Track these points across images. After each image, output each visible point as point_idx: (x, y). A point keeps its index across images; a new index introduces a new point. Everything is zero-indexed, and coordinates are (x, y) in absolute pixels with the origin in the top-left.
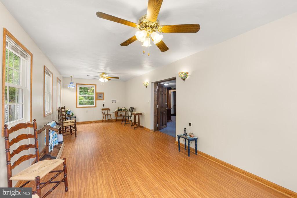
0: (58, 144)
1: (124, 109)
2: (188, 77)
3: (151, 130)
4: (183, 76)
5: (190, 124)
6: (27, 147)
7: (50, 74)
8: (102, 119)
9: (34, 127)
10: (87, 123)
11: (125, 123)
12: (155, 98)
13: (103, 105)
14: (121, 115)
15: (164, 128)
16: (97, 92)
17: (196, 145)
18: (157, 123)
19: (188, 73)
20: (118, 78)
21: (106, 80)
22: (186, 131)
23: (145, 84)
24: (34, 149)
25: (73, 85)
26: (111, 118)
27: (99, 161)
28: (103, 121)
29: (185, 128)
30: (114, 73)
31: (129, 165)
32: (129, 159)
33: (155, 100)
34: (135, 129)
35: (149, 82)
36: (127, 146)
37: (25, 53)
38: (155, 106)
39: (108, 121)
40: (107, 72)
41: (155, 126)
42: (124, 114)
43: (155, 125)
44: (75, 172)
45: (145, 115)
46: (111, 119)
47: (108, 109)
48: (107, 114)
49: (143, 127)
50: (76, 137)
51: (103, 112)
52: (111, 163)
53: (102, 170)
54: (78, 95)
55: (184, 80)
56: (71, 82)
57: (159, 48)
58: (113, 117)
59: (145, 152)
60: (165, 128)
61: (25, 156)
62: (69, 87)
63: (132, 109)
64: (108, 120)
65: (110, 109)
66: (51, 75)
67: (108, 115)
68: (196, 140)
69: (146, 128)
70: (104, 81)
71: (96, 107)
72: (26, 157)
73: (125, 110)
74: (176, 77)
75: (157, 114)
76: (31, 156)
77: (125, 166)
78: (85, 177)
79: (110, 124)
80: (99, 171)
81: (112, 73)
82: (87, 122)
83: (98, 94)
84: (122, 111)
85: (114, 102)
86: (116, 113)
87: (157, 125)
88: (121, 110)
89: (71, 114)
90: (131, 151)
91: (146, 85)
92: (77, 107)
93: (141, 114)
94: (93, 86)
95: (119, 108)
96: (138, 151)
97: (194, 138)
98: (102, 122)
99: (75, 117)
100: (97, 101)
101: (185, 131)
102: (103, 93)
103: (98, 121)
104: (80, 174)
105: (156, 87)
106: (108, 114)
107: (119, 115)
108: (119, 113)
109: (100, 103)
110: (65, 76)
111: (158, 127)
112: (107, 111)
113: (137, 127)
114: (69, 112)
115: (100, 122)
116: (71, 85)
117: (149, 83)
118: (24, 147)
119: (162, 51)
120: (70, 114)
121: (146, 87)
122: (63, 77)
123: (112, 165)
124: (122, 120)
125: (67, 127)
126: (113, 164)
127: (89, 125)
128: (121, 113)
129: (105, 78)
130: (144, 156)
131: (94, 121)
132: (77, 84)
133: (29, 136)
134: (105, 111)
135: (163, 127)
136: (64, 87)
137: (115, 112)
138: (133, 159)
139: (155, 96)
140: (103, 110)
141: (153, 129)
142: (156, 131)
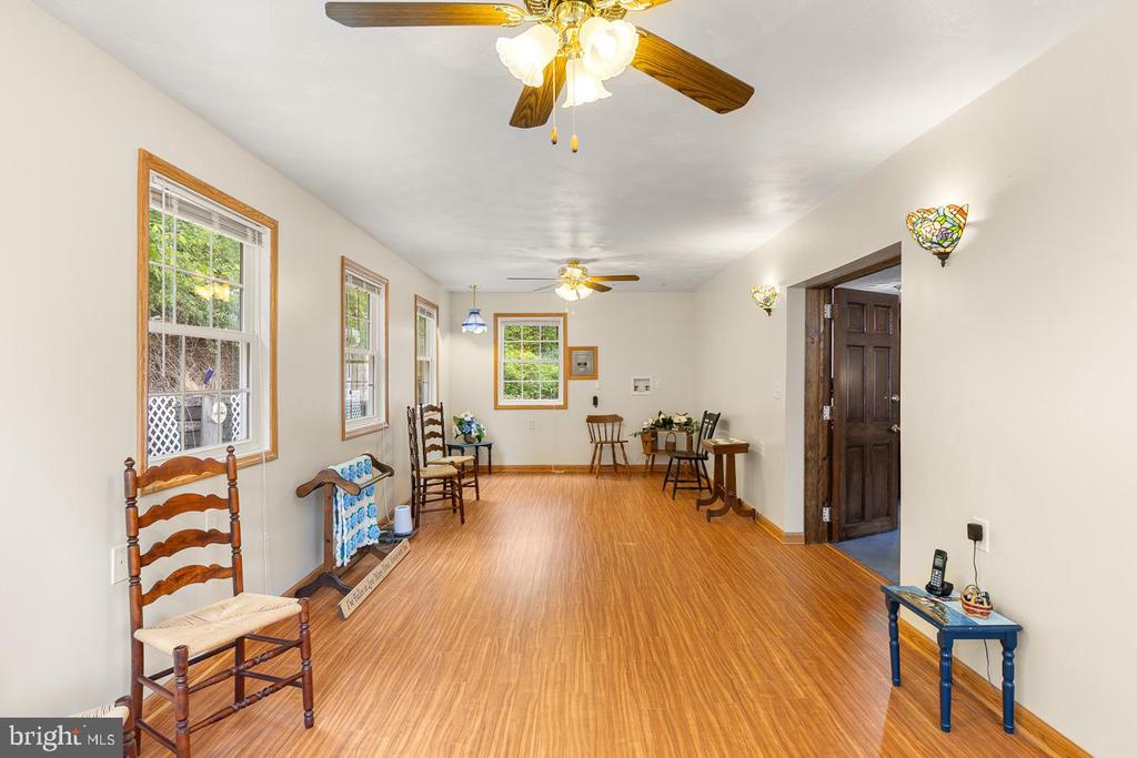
0: (377, 542)
1: (684, 420)
2: (967, 234)
3: (791, 537)
4: (928, 230)
5: (975, 533)
6: (202, 538)
7: (377, 283)
8: (588, 462)
9: (228, 473)
10: (533, 473)
11: (676, 488)
12: (814, 369)
13: (595, 401)
14: (671, 448)
15: (873, 534)
16: (569, 345)
17: (1008, 672)
18: (829, 502)
19: (961, 212)
20: (635, 278)
21: (586, 292)
22: (942, 569)
23: (760, 297)
24: (228, 548)
25: (480, 321)
26: (625, 459)
27: (480, 635)
28: (590, 470)
29: (940, 554)
30: (618, 258)
31: (581, 686)
32: (599, 659)
33: (814, 379)
34: (709, 520)
35: (781, 284)
36: (627, 598)
37: (243, 222)
38: (812, 412)
39: (618, 470)
40: (587, 258)
41: (811, 518)
42: (682, 446)
43: (813, 510)
44: (377, 662)
45: (763, 453)
46: (623, 463)
47: (616, 419)
48: (609, 439)
49: (752, 514)
50: (463, 522)
51: (591, 433)
52: (513, 660)
53: (466, 680)
54: (501, 360)
55: (943, 257)
56: (472, 308)
57: (693, 98)
58: (636, 454)
59: (689, 643)
60: (878, 537)
61: (195, 566)
62: (464, 329)
63: (713, 419)
64: (616, 465)
65: (621, 419)
66: (383, 287)
67: (613, 443)
68: (1009, 638)
69: (767, 523)
70: (577, 298)
71: (565, 407)
72: (199, 571)
73: (686, 424)
74: (899, 245)
75: (822, 451)
76: (215, 572)
77: (563, 689)
78: (396, 689)
79: (623, 483)
80: (453, 680)
81: (611, 258)
82: (534, 467)
83: (574, 353)
84: (676, 428)
85: (641, 385)
86: (650, 436)
87: (826, 512)
88: (667, 423)
89: (474, 435)
90: (632, 624)
91: (767, 300)
92: (497, 407)
93: (744, 448)
94: (557, 318)
95: (662, 416)
96: (663, 627)
97: (995, 620)
98: (591, 472)
99: (489, 446)
100: (570, 382)
101: (935, 567)
102: (593, 350)
103: (575, 467)
104: (386, 675)
105: (820, 311)
106: (615, 439)
107: (661, 446)
108: (663, 434)
109: (581, 390)
110: (453, 288)
111: (830, 524)
112: (609, 427)
113: (721, 513)
114: (469, 423)
115: (580, 473)
116: (472, 319)
117: (778, 291)
118: (191, 537)
119: (719, 111)
120: (470, 432)
121: (769, 311)
122: (452, 293)
123: (513, 666)
124: (669, 474)
125: (428, 482)
126: (518, 666)
127: (537, 480)
128: (671, 439)
129: (579, 283)
130: (674, 660)
131: (557, 467)
132: (497, 316)
133: (210, 502)
134: (602, 426)
135: (863, 527)
136: (453, 328)
137: (644, 433)
138: (615, 666)
139: (813, 358)
140: (591, 419)
141: (801, 530)
142: (819, 541)
